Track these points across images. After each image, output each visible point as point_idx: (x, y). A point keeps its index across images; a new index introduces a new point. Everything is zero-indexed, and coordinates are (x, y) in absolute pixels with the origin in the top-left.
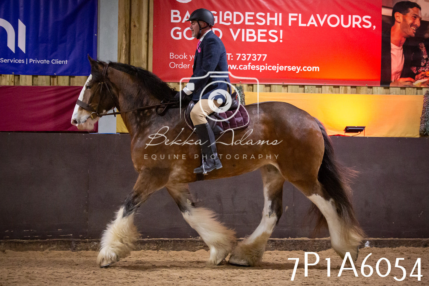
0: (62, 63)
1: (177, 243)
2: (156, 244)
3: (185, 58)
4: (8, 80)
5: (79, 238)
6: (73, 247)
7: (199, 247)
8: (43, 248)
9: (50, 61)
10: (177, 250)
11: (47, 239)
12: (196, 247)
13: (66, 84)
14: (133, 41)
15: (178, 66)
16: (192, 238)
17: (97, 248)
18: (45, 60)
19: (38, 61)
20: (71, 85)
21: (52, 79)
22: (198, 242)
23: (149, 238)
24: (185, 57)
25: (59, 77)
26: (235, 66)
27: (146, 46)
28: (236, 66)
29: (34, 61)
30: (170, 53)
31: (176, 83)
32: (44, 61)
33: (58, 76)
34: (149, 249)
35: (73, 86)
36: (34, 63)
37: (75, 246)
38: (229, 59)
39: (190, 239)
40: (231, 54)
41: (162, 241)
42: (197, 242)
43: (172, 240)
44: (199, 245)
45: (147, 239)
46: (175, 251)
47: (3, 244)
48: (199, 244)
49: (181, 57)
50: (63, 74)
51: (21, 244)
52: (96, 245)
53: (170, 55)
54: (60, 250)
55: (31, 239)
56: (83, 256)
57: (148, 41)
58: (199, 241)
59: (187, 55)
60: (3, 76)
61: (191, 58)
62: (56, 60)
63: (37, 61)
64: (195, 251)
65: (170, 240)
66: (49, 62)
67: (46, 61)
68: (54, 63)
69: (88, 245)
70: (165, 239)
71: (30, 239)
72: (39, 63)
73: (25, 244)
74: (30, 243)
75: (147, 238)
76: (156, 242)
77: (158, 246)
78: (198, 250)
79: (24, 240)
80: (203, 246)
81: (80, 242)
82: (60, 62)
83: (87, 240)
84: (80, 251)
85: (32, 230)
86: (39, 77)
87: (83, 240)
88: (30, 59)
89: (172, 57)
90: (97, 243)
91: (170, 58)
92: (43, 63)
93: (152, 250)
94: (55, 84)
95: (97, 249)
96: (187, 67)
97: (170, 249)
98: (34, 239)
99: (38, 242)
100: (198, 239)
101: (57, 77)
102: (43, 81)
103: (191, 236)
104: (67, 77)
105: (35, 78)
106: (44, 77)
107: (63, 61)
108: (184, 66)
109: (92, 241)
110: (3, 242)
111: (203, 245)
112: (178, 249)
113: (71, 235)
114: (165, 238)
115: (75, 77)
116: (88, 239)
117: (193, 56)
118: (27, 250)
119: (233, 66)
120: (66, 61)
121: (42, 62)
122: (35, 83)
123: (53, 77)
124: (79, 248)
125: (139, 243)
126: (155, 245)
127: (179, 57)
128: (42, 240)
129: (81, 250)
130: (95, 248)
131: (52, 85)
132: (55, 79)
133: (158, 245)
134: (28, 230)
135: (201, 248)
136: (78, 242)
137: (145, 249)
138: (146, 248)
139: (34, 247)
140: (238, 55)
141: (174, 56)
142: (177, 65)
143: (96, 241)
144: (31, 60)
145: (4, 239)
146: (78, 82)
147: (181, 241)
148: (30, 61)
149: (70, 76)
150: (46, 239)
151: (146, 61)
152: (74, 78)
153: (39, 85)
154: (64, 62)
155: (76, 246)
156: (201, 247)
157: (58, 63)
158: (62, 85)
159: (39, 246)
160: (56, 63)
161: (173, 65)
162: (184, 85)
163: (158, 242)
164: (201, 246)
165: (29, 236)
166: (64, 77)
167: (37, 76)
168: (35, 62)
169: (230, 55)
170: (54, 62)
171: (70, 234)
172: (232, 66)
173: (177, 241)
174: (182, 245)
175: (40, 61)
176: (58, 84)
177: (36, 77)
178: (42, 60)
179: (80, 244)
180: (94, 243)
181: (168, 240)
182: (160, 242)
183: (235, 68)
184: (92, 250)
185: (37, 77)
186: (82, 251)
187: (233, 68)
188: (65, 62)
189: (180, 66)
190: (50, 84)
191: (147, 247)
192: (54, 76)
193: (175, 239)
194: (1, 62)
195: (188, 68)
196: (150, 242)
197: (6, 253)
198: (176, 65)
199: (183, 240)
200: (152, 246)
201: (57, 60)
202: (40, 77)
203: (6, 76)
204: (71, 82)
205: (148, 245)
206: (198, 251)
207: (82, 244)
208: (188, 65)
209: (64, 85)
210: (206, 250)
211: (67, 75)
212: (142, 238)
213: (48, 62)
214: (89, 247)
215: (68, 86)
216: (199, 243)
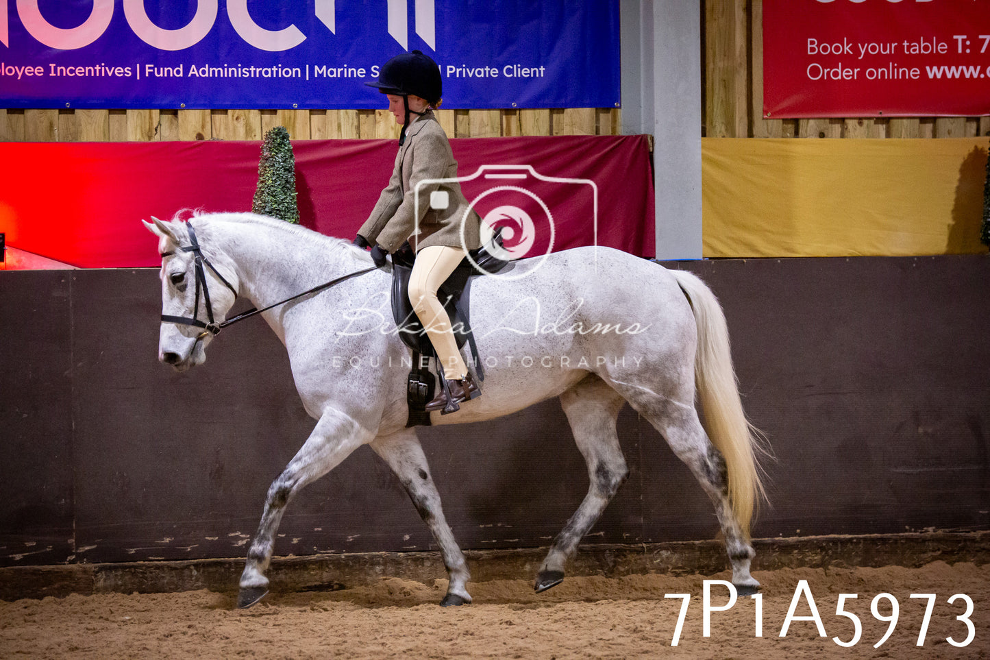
0: (532, 76)
1: (874, 546)
2: (819, 551)
3: (847, 51)
4: (393, 126)
5: (621, 540)
6: (608, 565)
7: (930, 554)
8: (531, 572)
9: (501, 70)
10: (874, 564)
11: (541, 548)
12: (922, 555)
13: (543, 132)
14: (712, 10)
15: (828, 73)
16: (911, 531)
17: (669, 566)
18: (487, 69)
19: (468, 69)
20: (555, 135)
21: (504, 117)
22: (927, 543)
23: (800, 535)
24: (847, 48)
25: (523, 112)
26: (975, 70)
27: (745, 24)
28: (979, 68)
29: (458, 70)
30: (809, 40)
31: (825, 118)
32: (485, 71)
33: (520, 110)
34: (802, 563)
35: (559, 135)
36: (458, 76)
37: (611, 564)
38: (960, 51)
39: (907, 534)
40: (965, 37)
41: (835, 541)
42: (924, 541)
43: (861, 538)
44: (930, 551)
45: (795, 538)
46: (869, 569)
47: (428, 564)
48: (931, 548)
49: (837, 49)
50: (535, 104)
51: (474, 562)
52: (667, 558)
53: (809, 46)
54: (573, 576)
55: (500, 549)
56: (636, 590)
57: (748, 10)
58: (929, 540)
59: (851, 44)
60: (380, 114)
61: (863, 52)
62: (515, 66)
63: (466, 70)
64: (919, 566)
65: (855, 538)
66: (497, 72)
67: (489, 72)
68: (511, 75)
69: (645, 559)
70: (842, 536)
71: (497, 549)
72: (471, 75)
73: (483, 560)
74: (497, 558)
75: (796, 534)
76: (818, 546)
77: (824, 557)
78: (928, 562)
79: (481, 552)
80: (939, 553)
81: (625, 550)
82: (525, 72)
83: (644, 545)
84: (624, 575)
85: (499, 525)
86: (471, 112)
87: (632, 546)
88: (448, 67)
89: (813, 49)
90: (669, 552)
91: (809, 53)
92: (482, 75)
93: (811, 567)
94: (514, 134)
95: (668, 568)
96: (853, 75)
97: (855, 561)
98: (507, 548)
99: (518, 556)
100: (926, 534)
101: (518, 112)
102: (482, 125)
103: (907, 527)
104: (545, 113)
105: (460, 117)
106: (485, 113)
107: (532, 70)
108: (844, 74)
109: (655, 548)
110: (428, 559)
111: (939, 550)
112: (876, 562)
113: (602, 533)
114: (842, 534)
115: (566, 110)
116: (645, 543)
117: (866, 45)
118: (491, 579)
119: (971, 68)
120: (542, 69)
121: (479, 73)
122: (461, 130)
123: (506, 114)
124: (622, 569)
125: (777, 550)
126: (816, 554)
127: (831, 49)
128: (528, 551)
129: (628, 573)
130: (663, 566)
131: (504, 135)
132: (514, 119)
133: (824, 553)
134: (491, 525)
135: (935, 559)
136: (620, 553)
137: (793, 566)
138: (795, 562)
139: (507, 568)
140: (985, 40)
141: (818, 46)
142: (826, 71)
143: (667, 549)
144: (451, 69)
145: (432, 550)
146: (573, 125)
147: (884, 541)
148: (449, 72)
149: (551, 110)
150: (538, 547)
151: (745, 65)
152: (563, 113)
153: (473, 137)
154: (535, 72)
155: (615, 562)
156: (934, 554)
157: (519, 76)
158: (533, 135)
159: (521, 565)
160: (515, 76)
161: (815, 72)
162: (846, 124)
163: (824, 544)
164: (933, 551)
165: (494, 541)
166: (537, 111)
167: (466, 112)
168: (461, 73)
169: (964, 41)
170: (509, 71)
171: (599, 532)
172: (949, 70)
173: (874, 541)
174: (886, 552)
175: (473, 69)
176: (523, 131)
177: (464, 115)
178: (479, 69)
179: (625, 556)
180: (661, 552)
181: (852, 539)
182: (831, 544)
183: (975, 76)
184: (658, 573)
185: (467, 114)
186: (633, 576)
187: (953, 74)
188: (540, 72)
189: (836, 74)
190: (502, 135)
191: (798, 559)
192: (508, 111)
193: (867, 535)
194: (372, 75)
195: (855, 78)
196: (805, 543)
197: (437, 587)
198: (824, 72)
199: (889, 539)
200: (809, 556)
201: (517, 67)
202: (475, 114)
203: (388, 115)
204: (554, 125)
205: (801, 552)
206: (928, 566)
207: (630, 556)
208: (856, 71)
209: (538, 135)
210: (947, 563)
211: (543, 107)
212: (783, 536)
213: (494, 72)
214: (648, 566)
215: (548, 135)
216: (930, 544)
